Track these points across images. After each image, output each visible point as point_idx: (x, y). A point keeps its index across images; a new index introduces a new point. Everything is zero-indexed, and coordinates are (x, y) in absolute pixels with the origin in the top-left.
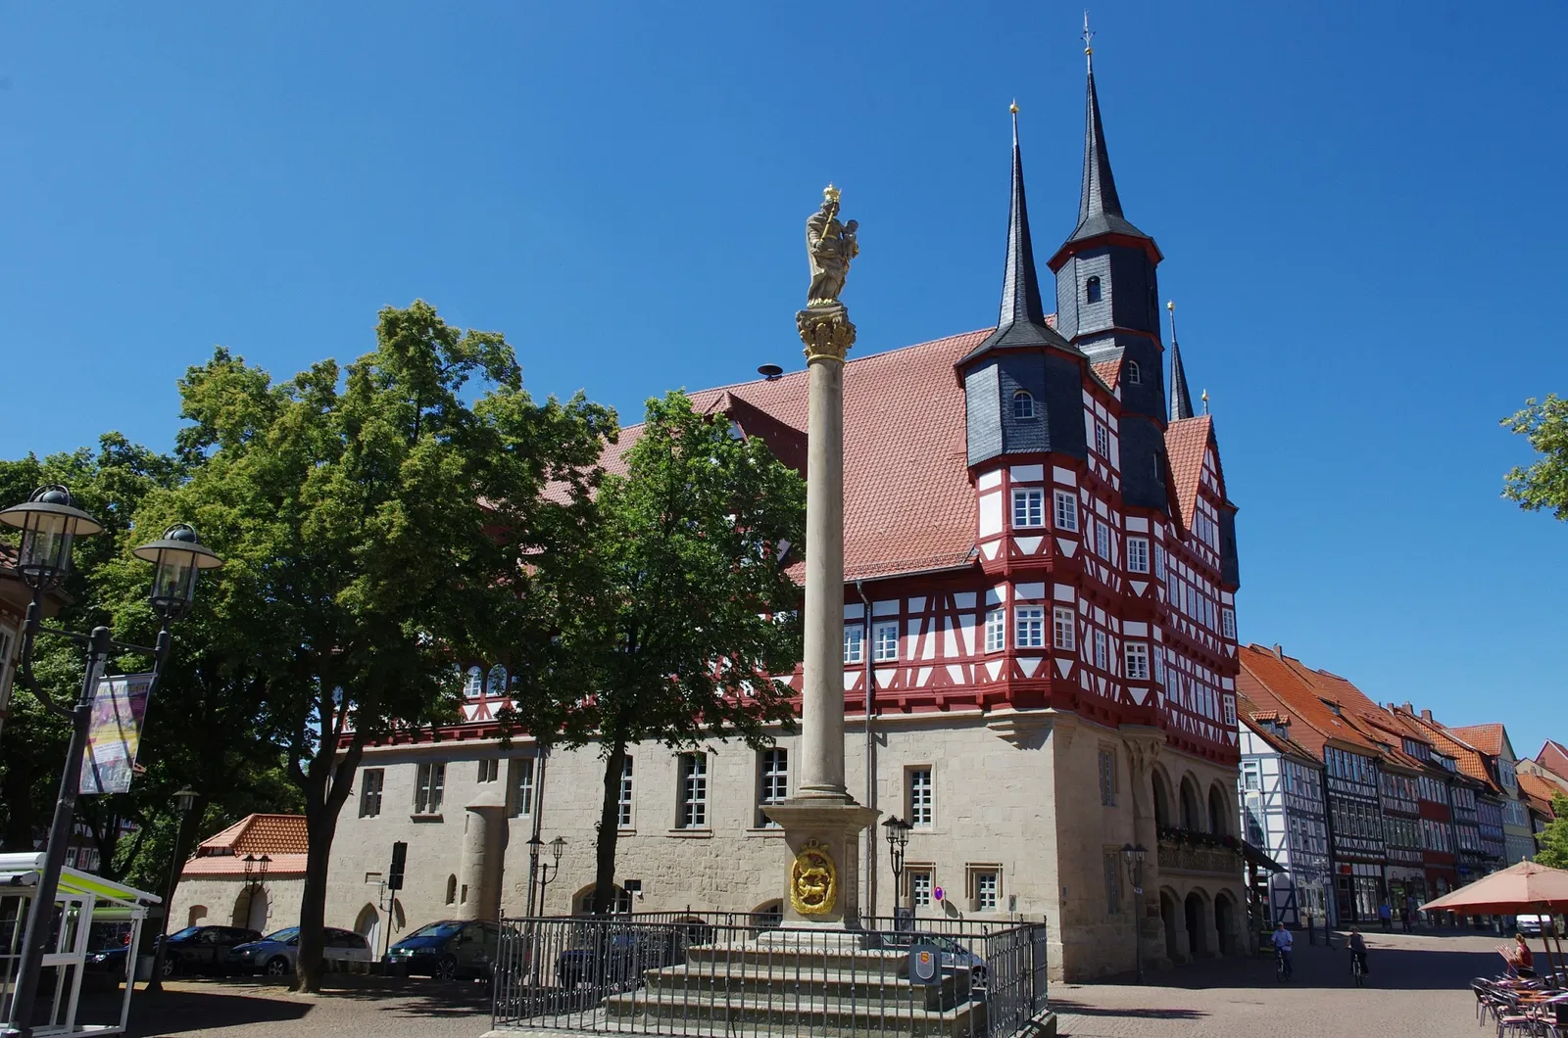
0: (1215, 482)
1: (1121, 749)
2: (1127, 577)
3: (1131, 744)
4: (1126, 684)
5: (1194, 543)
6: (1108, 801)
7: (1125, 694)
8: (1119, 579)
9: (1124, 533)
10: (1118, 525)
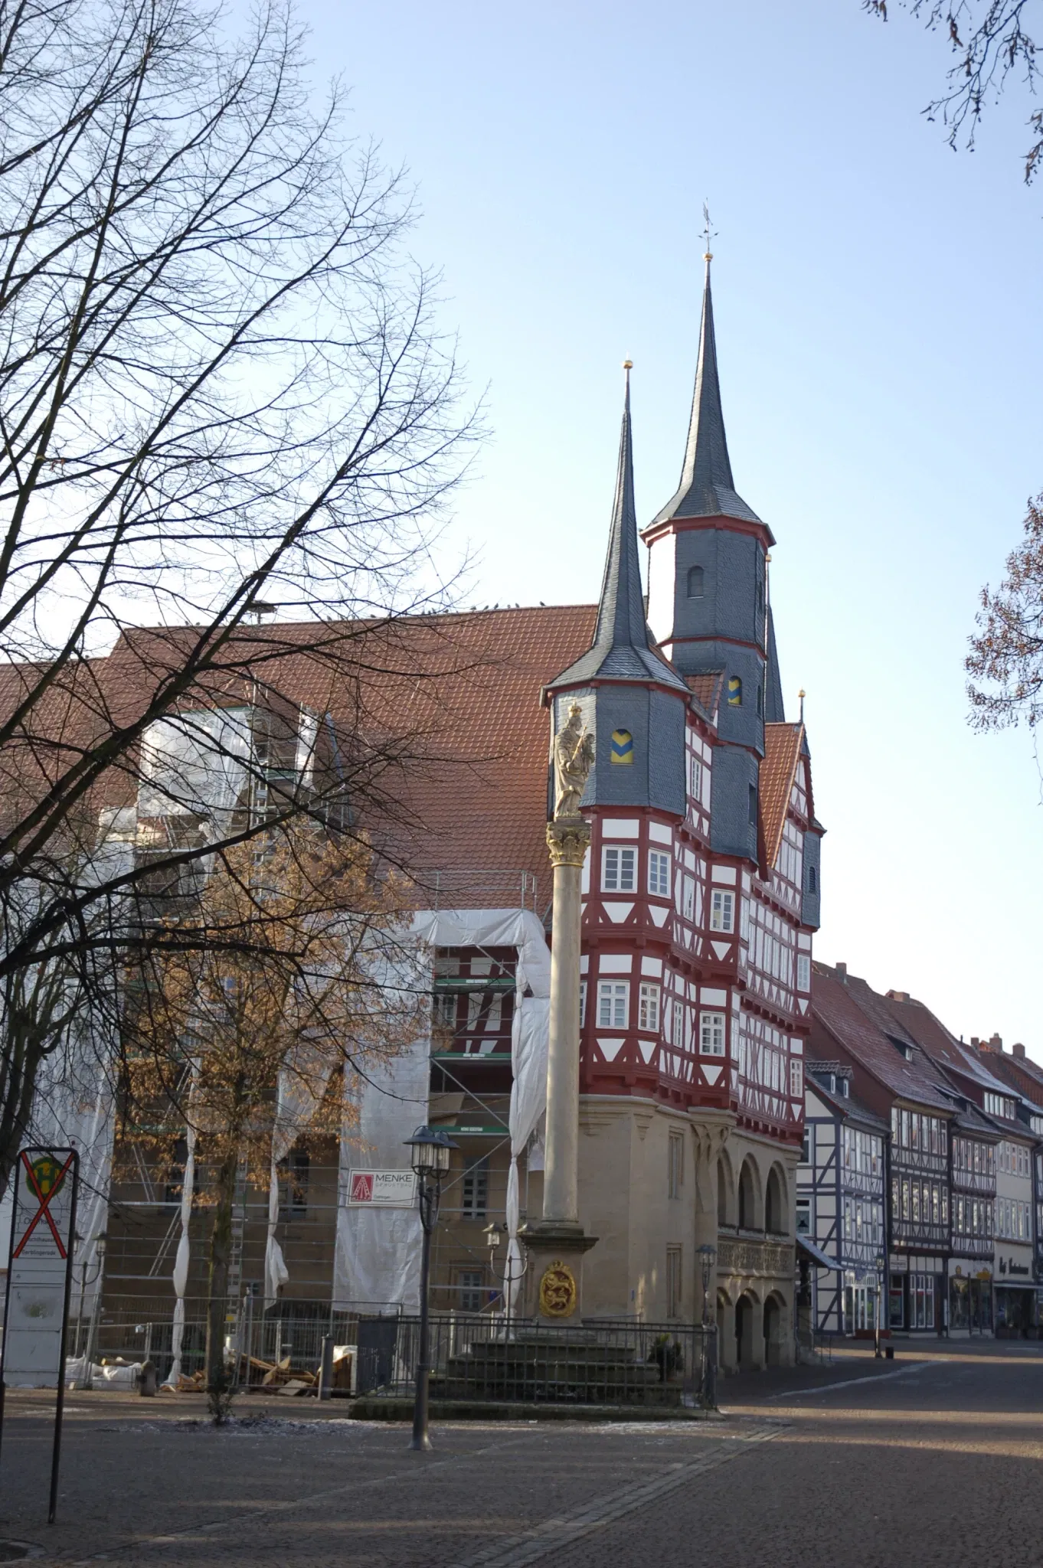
0: (803, 799)
1: (688, 1134)
2: (709, 936)
3: (700, 1130)
4: (699, 1060)
5: (776, 880)
6: (674, 1196)
7: (698, 1073)
8: (701, 940)
9: (709, 884)
10: (704, 876)
